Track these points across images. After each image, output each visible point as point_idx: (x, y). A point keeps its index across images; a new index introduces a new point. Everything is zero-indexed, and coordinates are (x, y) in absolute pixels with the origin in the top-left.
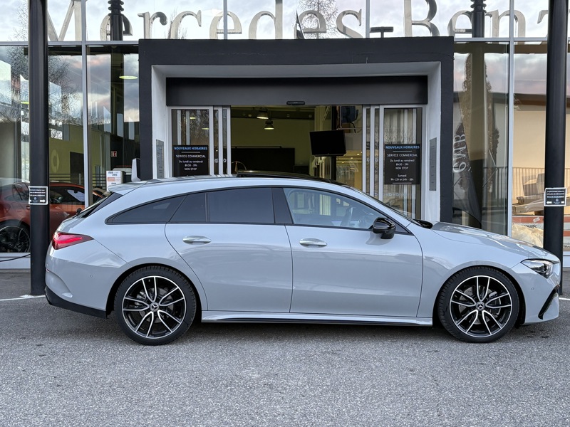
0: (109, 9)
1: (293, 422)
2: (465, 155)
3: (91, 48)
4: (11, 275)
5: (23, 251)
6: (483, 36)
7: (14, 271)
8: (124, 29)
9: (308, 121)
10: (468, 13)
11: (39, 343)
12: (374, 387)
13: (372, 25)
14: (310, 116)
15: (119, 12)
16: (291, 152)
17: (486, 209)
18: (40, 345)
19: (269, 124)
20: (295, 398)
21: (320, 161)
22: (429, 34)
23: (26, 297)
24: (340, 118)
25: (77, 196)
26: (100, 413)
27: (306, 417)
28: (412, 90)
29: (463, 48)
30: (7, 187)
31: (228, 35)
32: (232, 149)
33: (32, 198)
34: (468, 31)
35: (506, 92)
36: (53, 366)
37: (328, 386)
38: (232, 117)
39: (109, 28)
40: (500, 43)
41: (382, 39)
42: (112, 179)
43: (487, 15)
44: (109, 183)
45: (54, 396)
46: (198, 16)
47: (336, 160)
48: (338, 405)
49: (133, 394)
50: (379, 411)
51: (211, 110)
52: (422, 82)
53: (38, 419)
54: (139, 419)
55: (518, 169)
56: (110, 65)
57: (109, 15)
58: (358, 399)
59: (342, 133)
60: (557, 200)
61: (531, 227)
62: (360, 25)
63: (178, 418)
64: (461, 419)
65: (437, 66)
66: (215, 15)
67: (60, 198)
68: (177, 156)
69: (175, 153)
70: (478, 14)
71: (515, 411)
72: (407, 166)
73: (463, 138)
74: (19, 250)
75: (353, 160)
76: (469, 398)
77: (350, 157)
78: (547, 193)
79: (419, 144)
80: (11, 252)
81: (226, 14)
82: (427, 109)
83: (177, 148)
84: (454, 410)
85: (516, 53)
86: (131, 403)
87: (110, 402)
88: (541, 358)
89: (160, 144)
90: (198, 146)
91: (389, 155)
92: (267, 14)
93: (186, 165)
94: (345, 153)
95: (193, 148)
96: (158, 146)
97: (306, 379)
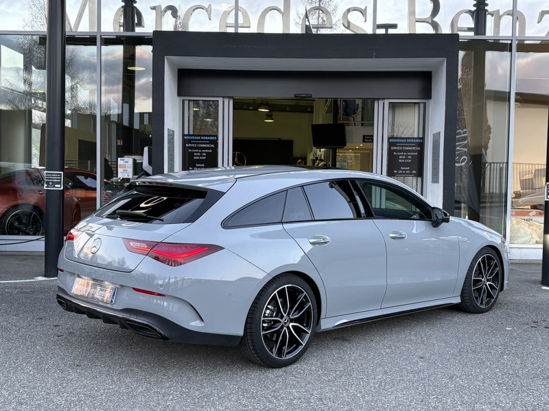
1: (310, 406)
2: (466, 150)
3: (105, 38)
4: (24, 257)
5: (35, 234)
6: (485, 34)
7: (26, 254)
8: (136, 22)
9: (307, 115)
10: (470, 12)
11: (56, 324)
12: (386, 373)
13: (379, 22)
14: (309, 110)
15: (132, 4)
16: (290, 143)
17: (485, 202)
18: (57, 326)
19: (269, 116)
20: (309, 383)
21: (319, 153)
22: (433, 32)
23: (40, 278)
24: (341, 111)
25: (88, 182)
26: (120, 393)
27: (322, 401)
28: (415, 85)
29: (470, 45)
30: (20, 172)
31: (239, 28)
32: (233, 140)
33: (48, 183)
34: (470, 29)
35: (508, 90)
36: (71, 346)
37: (341, 371)
38: (234, 109)
39: (122, 20)
40: (501, 41)
41: (386, 35)
42: (124, 166)
43: (489, 14)
44: (120, 170)
45: (74, 375)
46: (208, 10)
47: (335, 153)
48: (352, 390)
50: (393, 397)
51: (220, 100)
52: (426, 78)
53: (60, 399)
54: (158, 400)
55: (518, 165)
56: (122, 58)
57: (122, 7)
58: (372, 385)
59: (343, 126)
61: (527, 220)
62: (365, 21)
63: (197, 400)
64: (474, 407)
65: (443, 62)
66: (224, 9)
67: (70, 184)
68: (187, 145)
69: (184, 142)
70: (480, 13)
71: (526, 399)
72: (409, 159)
73: (465, 133)
74: (31, 233)
75: (351, 153)
76: (479, 386)
77: (349, 149)
78: (548, 187)
79: (423, 138)
80: (23, 235)
81: (237, 8)
82: (430, 103)
83: (185, 137)
84: (466, 397)
85: (517, 51)
86: (150, 384)
87: (130, 382)
88: (546, 348)
89: (171, 133)
90: (208, 136)
91: (392, 148)
92: (275, 9)
93: (195, 154)
94: (345, 145)
95: (202, 138)
96: (169, 135)
97: (319, 364)
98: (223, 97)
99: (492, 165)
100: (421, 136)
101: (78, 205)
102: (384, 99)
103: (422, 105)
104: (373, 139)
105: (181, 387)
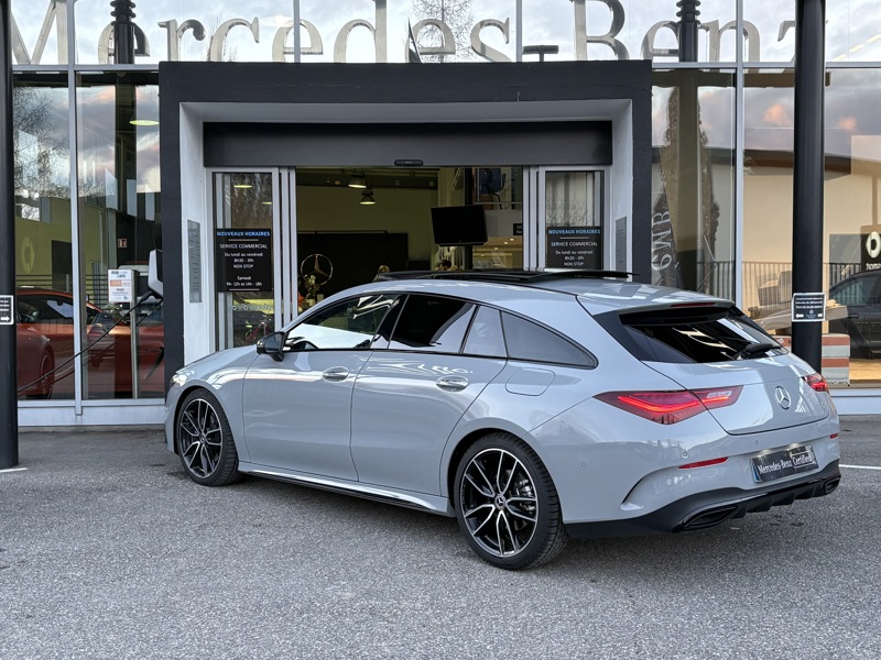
0: (113, 14)
2: (669, 244)
3: (83, 75)
6: (696, 60)
8: (136, 47)
9: (428, 192)
10: (672, 25)
12: (535, 608)
13: (525, 43)
14: (431, 184)
15: (128, 19)
16: (401, 240)
19: (367, 195)
20: (410, 630)
21: (447, 254)
22: (614, 58)
24: (478, 186)
25: (61, 309)
28: (588, 143)
29: (665, 78)
31: (302, 56)
32: (299, 236)
34: (672, 53)
35: (732, 147)
36: (21, 585)
37: (462, 609)
38: (297, 184)
39: (112, 46)
40: (721, 71)
41: (541, 63)
42: (118, 283)
43: (701, 27)
44: (112, 289)
45: (22, 633)
46: (254, 27)
47: (471, 252)
48: (479, 640)
49: (150, 628)
50: (543, 648)
51: (275, 172)
52: (603, 131)
55: (753, 265)
56: (114, 104)
57: (113, 23)
58: (511, 629)
59: (481, 209)
60: (811, 312)
62: (507, 42)
65: (627, 106)
66: (280, 25)
67: (35, 314)
68: (222, 246)
69: (218, 240)
70: (687, 26)
71: (755, 643)
72: (581, 261)
73: (666, 217)
75: (499, 252)
76: (682, 623)
77: (493, 247)
78: (795, 301)
79: (601, 228)
81: (297, 23)
82: (611, 171)
83: (219, 234)
84: (660, 643)
85: (746, 86)
86: (147, 642)
87: (113, 641)
88: (792, 558)
89: (195, 227)
90: (255, 230)
91: (554, 244)
92: (361, 24)
93: (236, 260)
94: (486, 240)
95: (247, 234)
96: (190, 230)
97: (428, 598)
98: (280, 167)
99: (721, 265)
100: (597, 224)
101: (49, 348)
102: (538, 166)
103: (598, 175)
104: (522, 230)
105: (199, 646)
